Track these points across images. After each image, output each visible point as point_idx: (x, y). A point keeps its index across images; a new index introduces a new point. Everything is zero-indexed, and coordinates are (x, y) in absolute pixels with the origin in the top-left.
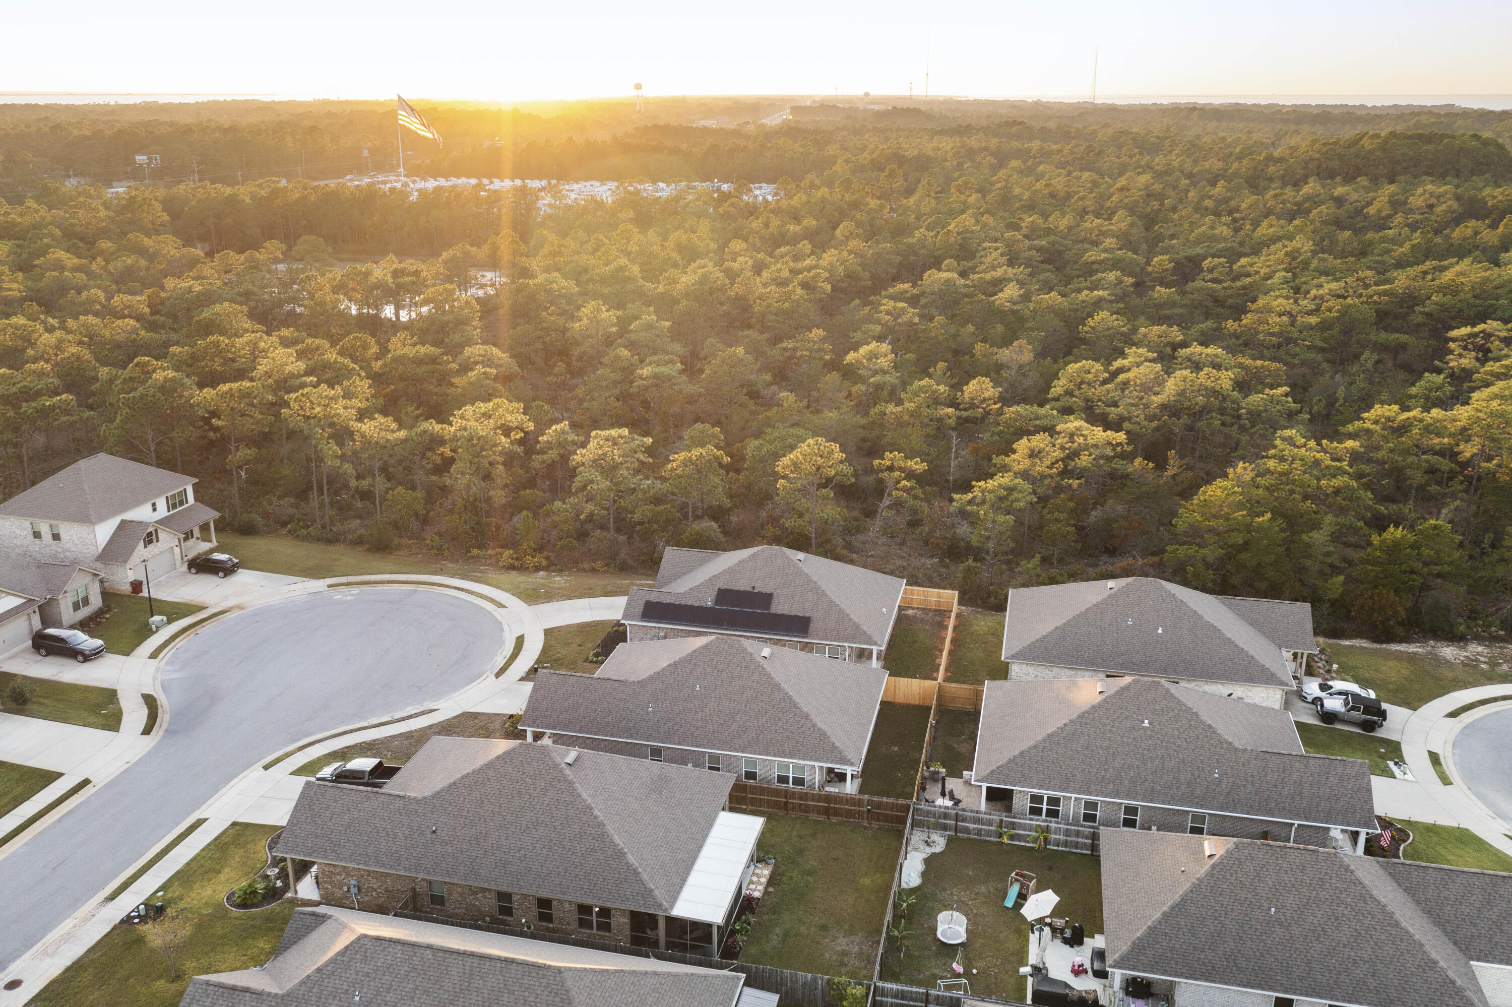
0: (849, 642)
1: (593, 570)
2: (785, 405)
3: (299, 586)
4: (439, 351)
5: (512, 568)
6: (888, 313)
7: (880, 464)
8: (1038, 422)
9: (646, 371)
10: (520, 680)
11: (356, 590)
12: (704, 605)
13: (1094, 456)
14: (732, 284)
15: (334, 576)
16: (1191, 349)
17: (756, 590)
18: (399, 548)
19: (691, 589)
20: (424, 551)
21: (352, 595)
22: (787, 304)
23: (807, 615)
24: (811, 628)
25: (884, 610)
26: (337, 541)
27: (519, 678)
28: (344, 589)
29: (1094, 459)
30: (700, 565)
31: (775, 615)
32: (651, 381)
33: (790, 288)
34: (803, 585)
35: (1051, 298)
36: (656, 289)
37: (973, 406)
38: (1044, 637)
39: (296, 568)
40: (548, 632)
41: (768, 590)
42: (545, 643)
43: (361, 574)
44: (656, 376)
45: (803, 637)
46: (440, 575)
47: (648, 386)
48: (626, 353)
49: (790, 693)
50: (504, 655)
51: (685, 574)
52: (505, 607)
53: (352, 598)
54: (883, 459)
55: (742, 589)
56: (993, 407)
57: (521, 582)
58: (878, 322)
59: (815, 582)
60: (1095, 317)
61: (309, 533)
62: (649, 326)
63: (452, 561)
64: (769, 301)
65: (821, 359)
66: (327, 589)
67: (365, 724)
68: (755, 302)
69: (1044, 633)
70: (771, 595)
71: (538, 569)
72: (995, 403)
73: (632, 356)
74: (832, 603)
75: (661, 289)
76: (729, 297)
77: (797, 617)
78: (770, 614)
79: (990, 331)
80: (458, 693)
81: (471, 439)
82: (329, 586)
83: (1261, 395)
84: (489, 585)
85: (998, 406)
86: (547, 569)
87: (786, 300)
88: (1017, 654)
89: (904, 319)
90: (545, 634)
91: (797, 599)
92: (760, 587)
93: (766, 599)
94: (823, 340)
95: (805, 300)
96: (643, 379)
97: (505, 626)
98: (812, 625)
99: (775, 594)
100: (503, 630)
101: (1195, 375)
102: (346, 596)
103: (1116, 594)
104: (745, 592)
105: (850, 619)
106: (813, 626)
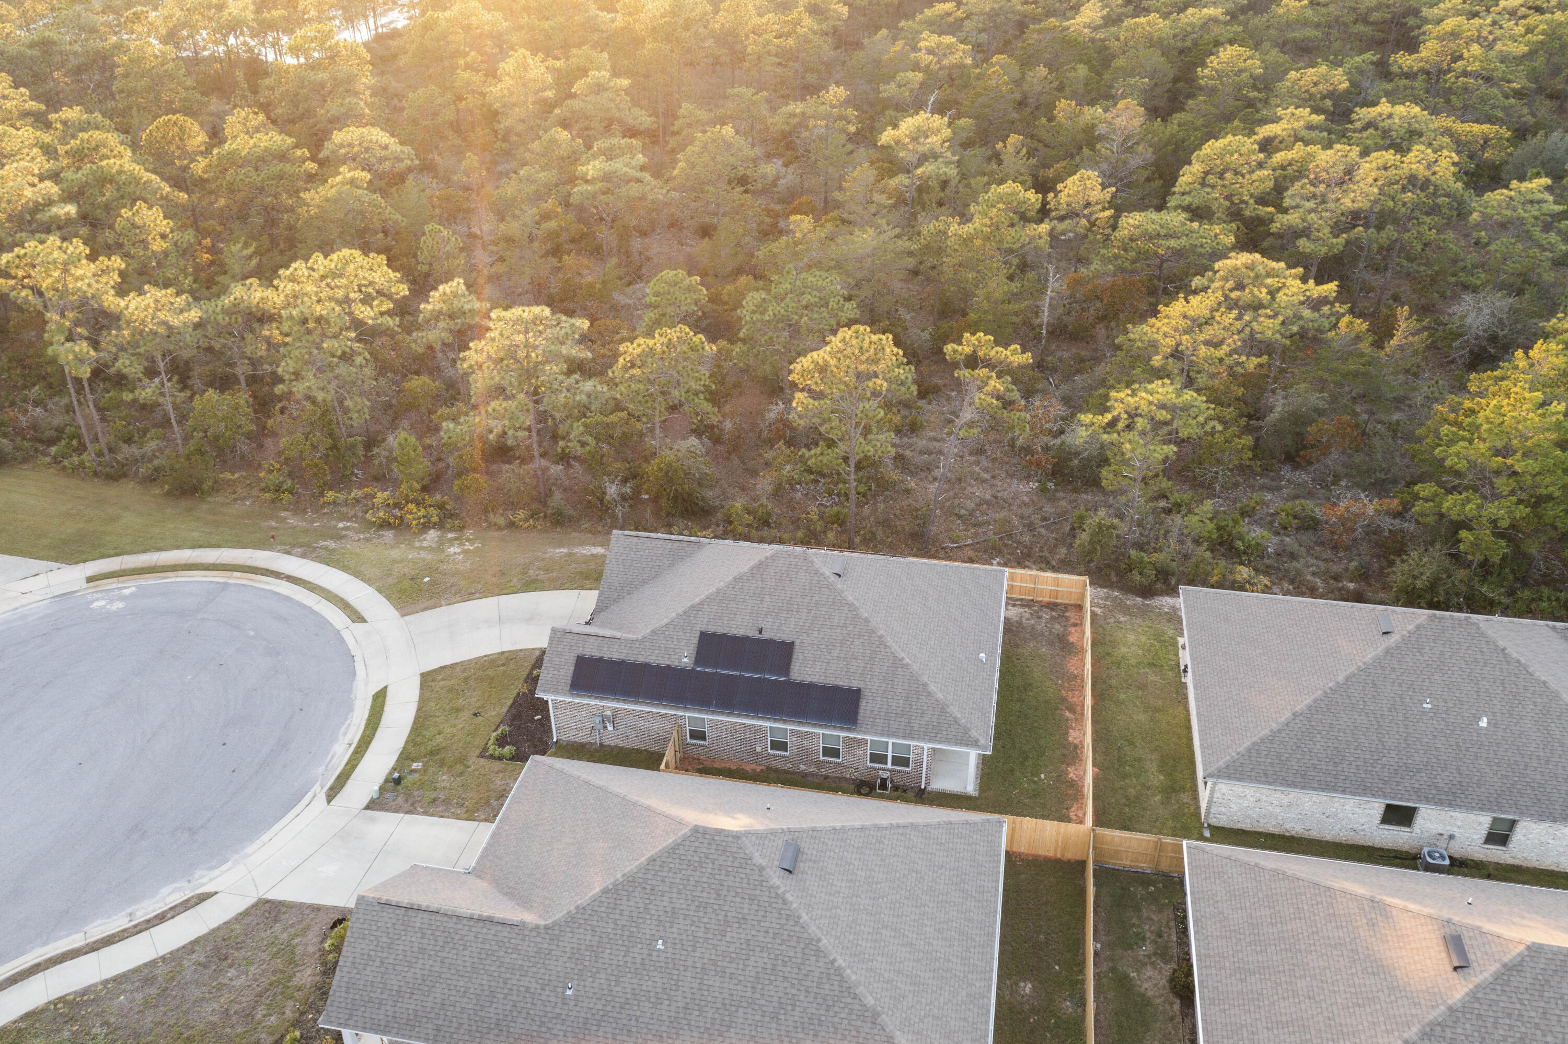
0: (930, 741)
1: (512, 525)
2: (798, 235)
3: (41, 581)
4: (290, 141)
5: (385, 525)
6: (930, 51)
7: (955, 351)
8: (1172, 243)
9: (592, 168)
10: (367, 808)
11: (130, 587)
12: (676, 664)
13: (1281, 318)
14: (716, 11)
15: (103, 556)
16: (1378, 109)
17: (766, 635)
18: (217, 487)
19: (654, 632)
20: (255, 492)
21: (122, 598)
22: (791, 41)
23: (855, 684)
24: (861, 711)
25: (982, 655)
26: (125, 475)
27: (366, 801)
28: (112, 584)
29: (1283, 323)
30: (671, 566)
31: (800, 685)
32: (599, 185)
33: (795, 15)
34: (845, 626)
35: (1149, 23)
36: (613, 21)
37: (1072, 214)
38: (1274, 734)
39: (44, 542)
40: (427, 679)
41: (784, 635)
42: (419, 709)
43: (145, 551)
44: (606, 177)
45: (849, 730)
46: (269, 548)
47: (596, 193)
48: (564, 135)
49: (840, 962)
50: (347, 741)
51: (645, 582)
52: (363, 620)
53: (120, 605)
54: (961, 344)
55: (741, 632)
56: (1101, 215)
57: (395, 562)
58: (916, 67)
59: (867, 621)
60: (1221, 54)
61: (82, 465)
62: (599, 88)
63: (295, 512)
64: (766, 36)
65: (843, 130)
66: (85, 585)
67: (76, 941)
68: (747, 36)
69: (1275, 726)
70: (791, 645)
71: (426, 527)
72: (1104, 209)
73: (573, 139)
74: (897, 662)
75: (620, 21)
76: (713, 31)
77: (836, 689)
78: (790, 683)
79: (1068, 75)
80: (258, 843)
81: (305, 321)
82: (90, 580)
83: (1505, 191)
84: (345, 569)
85: (1108, 213)
86: (440, 525)
87: (788, 35)
88: (1228, 767)
89: (953, 59)
90: (423, 685)
91: (836, 653)
92: (775, 631)
93: (784, 652)
94: (847, 102)
95: (815, 33)
96: (587, 181)
97: (359, 666)
98: (863, 704)
99: (798, 642)
100: (354, 674)
101: (1398, 157)
102: (112, 601)
103: (1398, 647)
104: (746, 639)
105: (929, 694)
106: (866, 707)
